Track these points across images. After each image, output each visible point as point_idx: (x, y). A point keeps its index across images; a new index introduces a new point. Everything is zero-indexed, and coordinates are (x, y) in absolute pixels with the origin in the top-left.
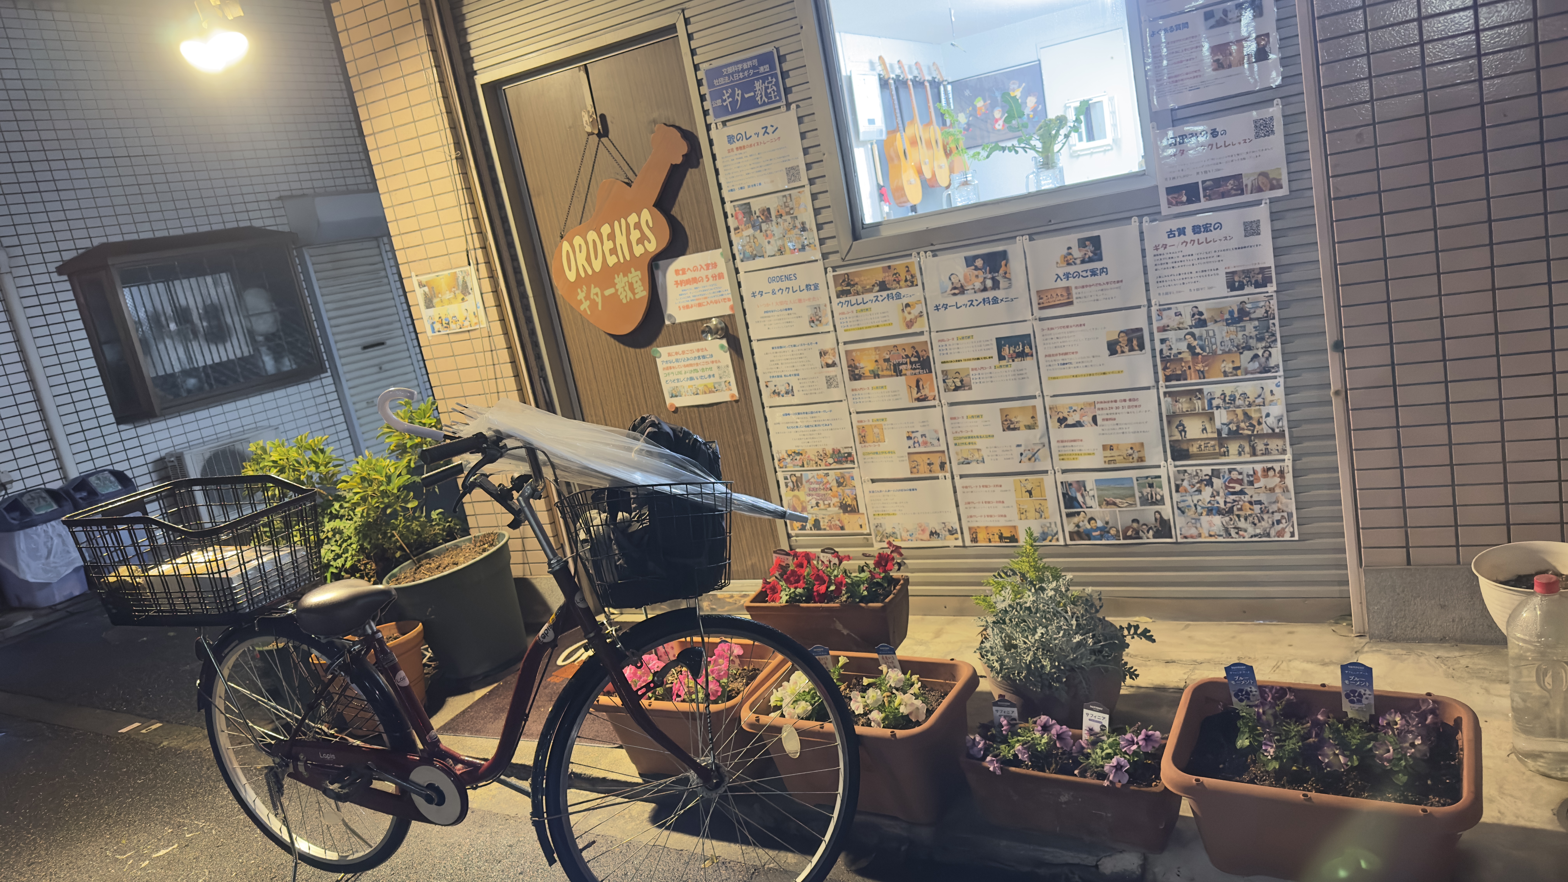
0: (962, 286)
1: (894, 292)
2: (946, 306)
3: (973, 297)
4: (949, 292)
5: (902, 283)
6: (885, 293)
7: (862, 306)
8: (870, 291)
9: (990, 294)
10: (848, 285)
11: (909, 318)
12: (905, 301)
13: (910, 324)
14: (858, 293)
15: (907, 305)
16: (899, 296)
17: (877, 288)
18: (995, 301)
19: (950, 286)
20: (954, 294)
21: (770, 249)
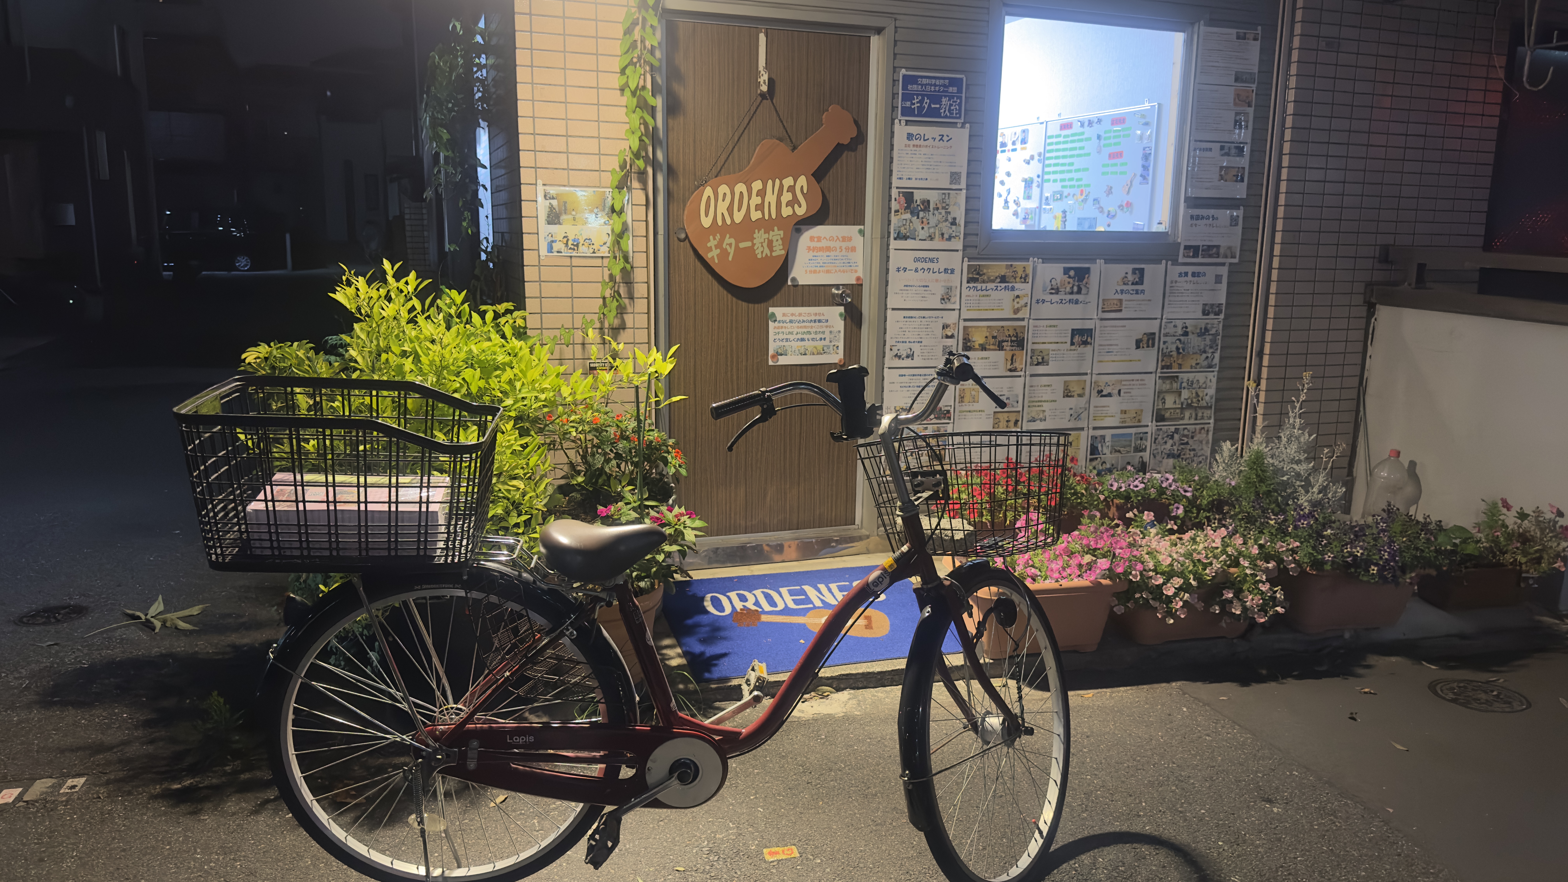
0: (1058, 288)
1: (1010, 285)
2: (1044, 301)
3: (1064, 297)
4: (1048, 291)
5: (1018, 279)
6: (1003, 285)
7: (984, 293)
8: (993, 281)
9: (1075, 297)
10: (978, 274)
11: (1017, 306)
12: (1016, 293)
13: (1016, 311)
14: (984, 282)
15: (1018, 297)
16: (1013, 289)
17: (998, 280)
18: (1077, 302)
19: (1050, 287)
20: (1051, 293)
21: (923, 234)
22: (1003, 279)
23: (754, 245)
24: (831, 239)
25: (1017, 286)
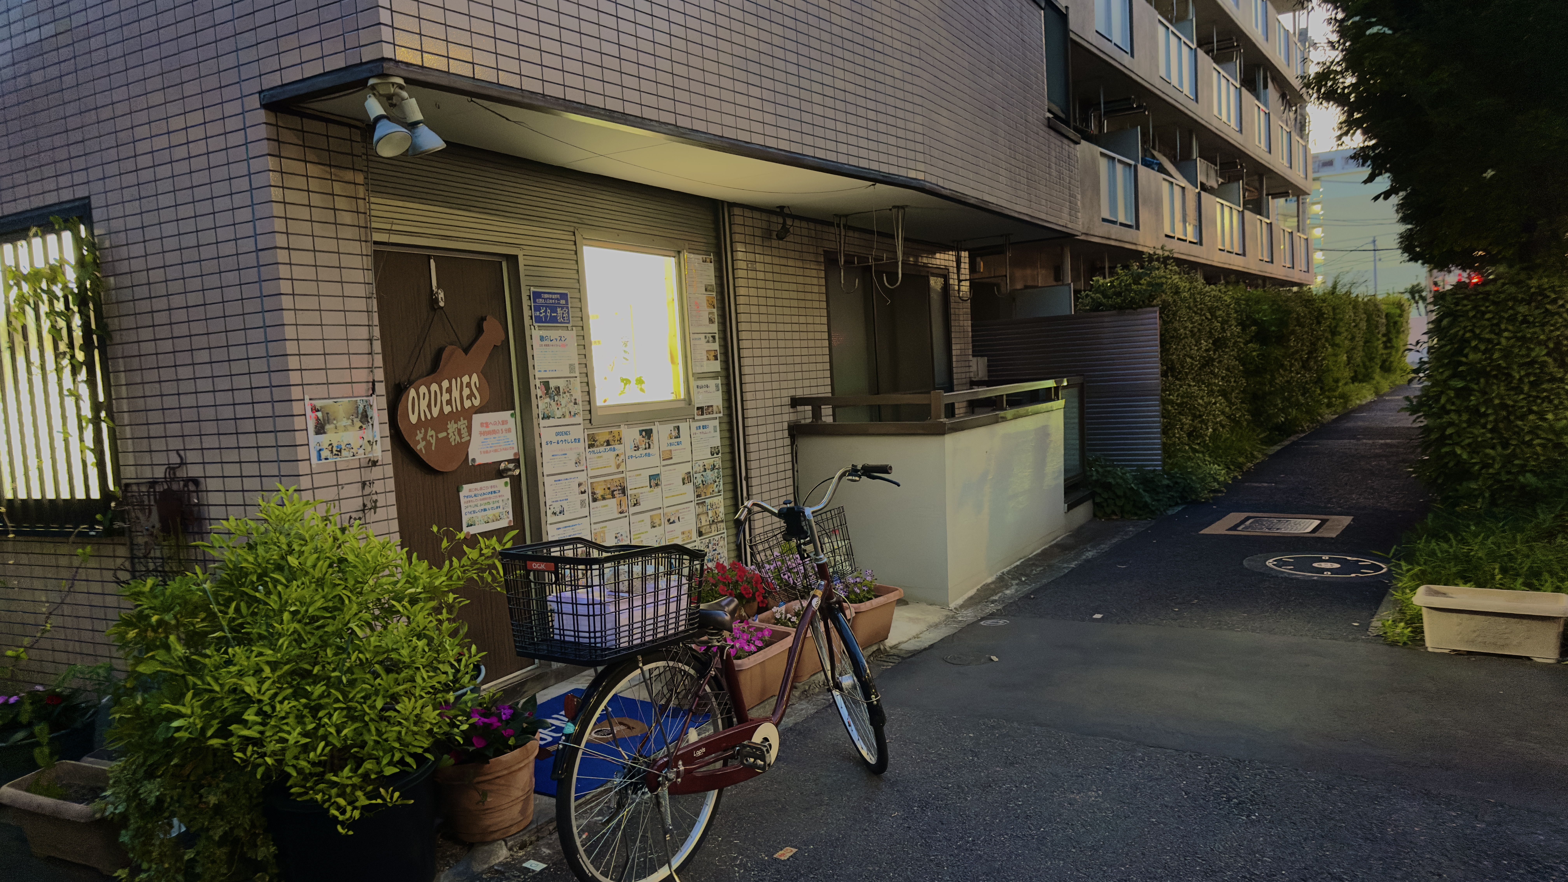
0: (638, 446)
1: (612, 447)
2: (632, 457)
4: (633, 449)
5: (616, 442)
6: (608, 447)
7: (599, 455)
8: (602, 445)
9: (647, 451)
10: (593, 440)
11: (618, 462)
12: (616, 452)
13: (618, 466)
14: (597, 446)
15: (618, 455)
16: (614, 450)
17: (605, 444)
19: (634, 446)
20: (635, 450)
21: (559, 414)
22: (608, 443)
23: (448, 434)
24: (495, 424)
25: (617, 447)
